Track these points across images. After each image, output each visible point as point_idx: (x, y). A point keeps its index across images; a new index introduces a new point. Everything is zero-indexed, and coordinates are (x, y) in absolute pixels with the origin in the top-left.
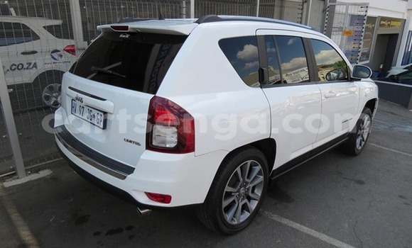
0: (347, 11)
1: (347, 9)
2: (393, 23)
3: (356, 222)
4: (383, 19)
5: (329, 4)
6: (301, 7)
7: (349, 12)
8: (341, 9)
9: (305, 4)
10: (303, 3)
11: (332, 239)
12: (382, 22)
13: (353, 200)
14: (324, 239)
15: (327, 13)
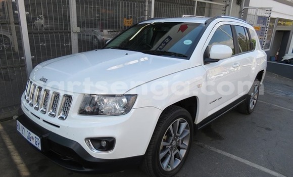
0: (256, 13)
1: (257, 11)
2: (286, 23)
3: (269, 154)
4: (280, 19)
5: (244, 8)
6: (224, 9)
7: (258, 14)
8: (252, 11)
9: (227, 7)
10: (226, 6)
11: (253, 164)
12: (280, 22)
13: (265, 140)
14: (248, 164)
15: (242, 14)
